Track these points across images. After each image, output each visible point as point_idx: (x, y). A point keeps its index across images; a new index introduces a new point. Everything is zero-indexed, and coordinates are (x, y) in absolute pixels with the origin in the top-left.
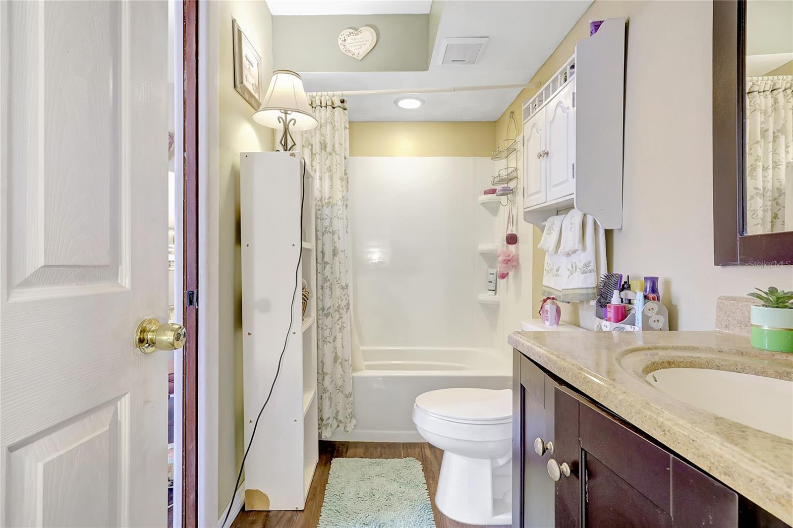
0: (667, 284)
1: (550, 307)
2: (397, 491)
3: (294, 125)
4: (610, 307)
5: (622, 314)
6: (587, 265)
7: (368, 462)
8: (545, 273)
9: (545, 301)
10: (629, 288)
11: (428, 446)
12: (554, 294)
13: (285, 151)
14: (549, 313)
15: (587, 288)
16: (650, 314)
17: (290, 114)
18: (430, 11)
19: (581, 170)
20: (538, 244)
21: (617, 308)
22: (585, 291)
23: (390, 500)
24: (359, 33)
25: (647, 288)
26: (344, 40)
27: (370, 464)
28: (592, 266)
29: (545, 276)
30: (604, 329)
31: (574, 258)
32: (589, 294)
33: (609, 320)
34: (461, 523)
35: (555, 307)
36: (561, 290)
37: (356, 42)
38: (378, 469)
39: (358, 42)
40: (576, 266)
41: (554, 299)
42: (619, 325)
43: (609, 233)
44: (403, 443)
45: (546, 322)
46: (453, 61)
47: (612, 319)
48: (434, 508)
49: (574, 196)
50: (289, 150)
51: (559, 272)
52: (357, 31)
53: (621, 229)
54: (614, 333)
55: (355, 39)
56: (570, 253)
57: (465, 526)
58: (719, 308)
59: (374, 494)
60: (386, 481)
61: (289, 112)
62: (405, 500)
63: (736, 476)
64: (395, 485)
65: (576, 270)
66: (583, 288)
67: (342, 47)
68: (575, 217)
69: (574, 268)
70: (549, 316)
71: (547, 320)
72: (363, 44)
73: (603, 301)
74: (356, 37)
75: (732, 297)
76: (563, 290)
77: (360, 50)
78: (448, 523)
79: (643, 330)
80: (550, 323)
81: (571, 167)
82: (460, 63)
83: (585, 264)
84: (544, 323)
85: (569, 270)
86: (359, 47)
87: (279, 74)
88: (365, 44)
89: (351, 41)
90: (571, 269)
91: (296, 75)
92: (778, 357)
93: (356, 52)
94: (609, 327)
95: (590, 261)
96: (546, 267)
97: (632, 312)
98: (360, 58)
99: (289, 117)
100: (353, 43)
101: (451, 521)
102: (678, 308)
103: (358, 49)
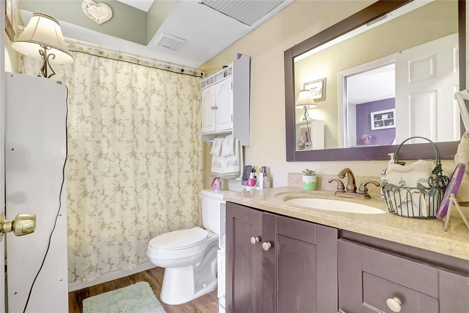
0: (269, 169)
1: (218, 182)
2: (137, 303)
3: (53, 58)
4: (249, 180)
5: (254, 183)
6: (236, 162)
7: (111, 293)
8: (212, 166)
9: (215, 179)
10: (255, 171)
11: (146, 272)
12: (218, 176)
13: (45, 77)
14: (217, 185)
15: (236, 172)
16: (265, 181)
17: (49, 49)
18: (148, 11)
19: (235, 118)
20: (210, 152)
21: (252, 180)
22: (235, 174)
23: (134, 310)
24: (99, 6)
25: (262, 171)
26: (86, 6)
27: (114, 294)
28: (238, 162)
29: (213, 167)
30: (247, 190)
31: (229, 159)
32: (237, 175)
33: (249, 186)
34: (179, 305)
35: (219, 182)
36: (223, 174)
37: (96, 11)
38: (120, 295)
39: (98, 12)
40: (230, 163)
41: (219, 178)
42: (253, 187)
43: (244, 147)
44: (129, 276)
45: (216, 190)
46: (164, 46)
47: (250, 185)
48: (163, 304)
49: (232, 130)
50: (49, 77)
51: (221, 165)
52: (97, 4)
53: (249, 146)
54: (251, 191)
55: (96, 9)
56: (227, 156)
57: (181, 306)
58: (289, 177)
59: (121, 310)
60: (127, 300)
61: (48, 48)
62: (143, 306)
63: (338, 223)
64: (134, 300)
65: (230, 164)
66: (234, 173)
67: (85, 11)
68: (230, 139)
69: (229, 163)
70: (217, 186)
71: (216, 189)
72: (102, 15)
73: (245, 178)
74: (96, 7)
75: (293, 173)
76: (224, 174)
77: (100, 18)
78: (172, 308)
79: (263, 188)
80: (218, 190)
81: (231, 117)
82: (168, 48)
83: (235, 162)
84: (214, 190)
85: (226, 164)
86: (99, 15)
87: (40, 17)
88: (104, 15)
89: (92, 9)
90: (227, 164)
91: (56, 21)
92: (312, 192)
93: (97, 18)
94: (249, 189)
95: (237, 160)
96: (213, 163)
97: (257, 181)
98: (100, 23)
99: (48, 52)
100: (94, 11)
101: (174, 306)
102: (273, 178)
103: (98, 16)
